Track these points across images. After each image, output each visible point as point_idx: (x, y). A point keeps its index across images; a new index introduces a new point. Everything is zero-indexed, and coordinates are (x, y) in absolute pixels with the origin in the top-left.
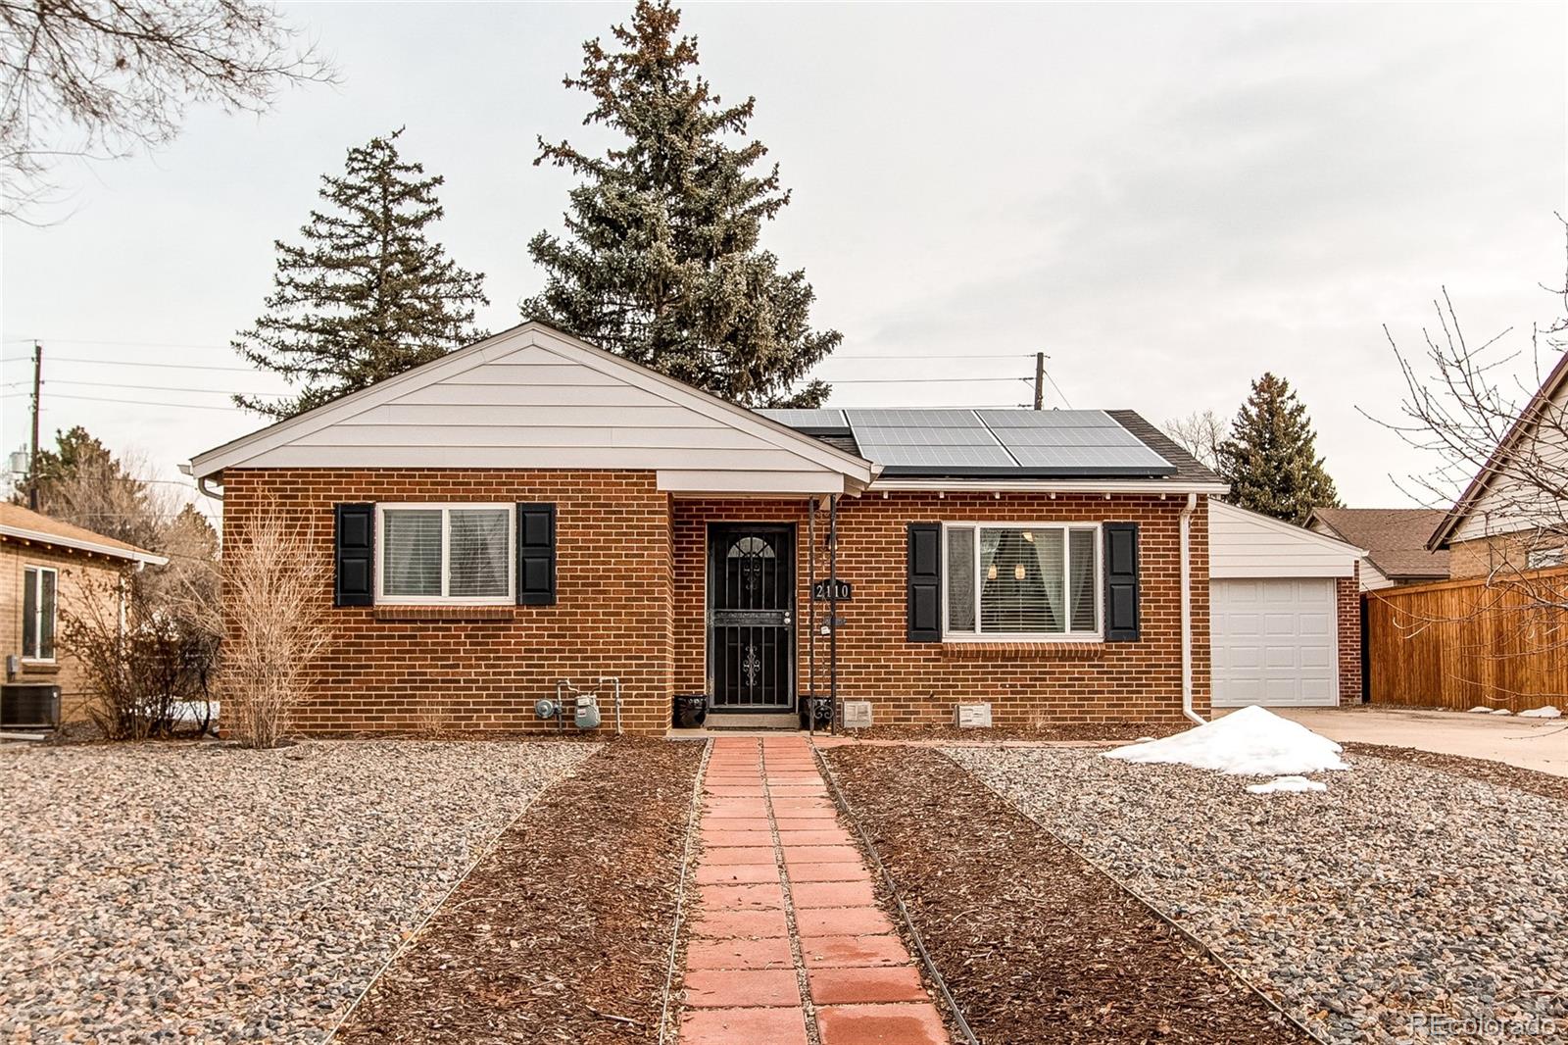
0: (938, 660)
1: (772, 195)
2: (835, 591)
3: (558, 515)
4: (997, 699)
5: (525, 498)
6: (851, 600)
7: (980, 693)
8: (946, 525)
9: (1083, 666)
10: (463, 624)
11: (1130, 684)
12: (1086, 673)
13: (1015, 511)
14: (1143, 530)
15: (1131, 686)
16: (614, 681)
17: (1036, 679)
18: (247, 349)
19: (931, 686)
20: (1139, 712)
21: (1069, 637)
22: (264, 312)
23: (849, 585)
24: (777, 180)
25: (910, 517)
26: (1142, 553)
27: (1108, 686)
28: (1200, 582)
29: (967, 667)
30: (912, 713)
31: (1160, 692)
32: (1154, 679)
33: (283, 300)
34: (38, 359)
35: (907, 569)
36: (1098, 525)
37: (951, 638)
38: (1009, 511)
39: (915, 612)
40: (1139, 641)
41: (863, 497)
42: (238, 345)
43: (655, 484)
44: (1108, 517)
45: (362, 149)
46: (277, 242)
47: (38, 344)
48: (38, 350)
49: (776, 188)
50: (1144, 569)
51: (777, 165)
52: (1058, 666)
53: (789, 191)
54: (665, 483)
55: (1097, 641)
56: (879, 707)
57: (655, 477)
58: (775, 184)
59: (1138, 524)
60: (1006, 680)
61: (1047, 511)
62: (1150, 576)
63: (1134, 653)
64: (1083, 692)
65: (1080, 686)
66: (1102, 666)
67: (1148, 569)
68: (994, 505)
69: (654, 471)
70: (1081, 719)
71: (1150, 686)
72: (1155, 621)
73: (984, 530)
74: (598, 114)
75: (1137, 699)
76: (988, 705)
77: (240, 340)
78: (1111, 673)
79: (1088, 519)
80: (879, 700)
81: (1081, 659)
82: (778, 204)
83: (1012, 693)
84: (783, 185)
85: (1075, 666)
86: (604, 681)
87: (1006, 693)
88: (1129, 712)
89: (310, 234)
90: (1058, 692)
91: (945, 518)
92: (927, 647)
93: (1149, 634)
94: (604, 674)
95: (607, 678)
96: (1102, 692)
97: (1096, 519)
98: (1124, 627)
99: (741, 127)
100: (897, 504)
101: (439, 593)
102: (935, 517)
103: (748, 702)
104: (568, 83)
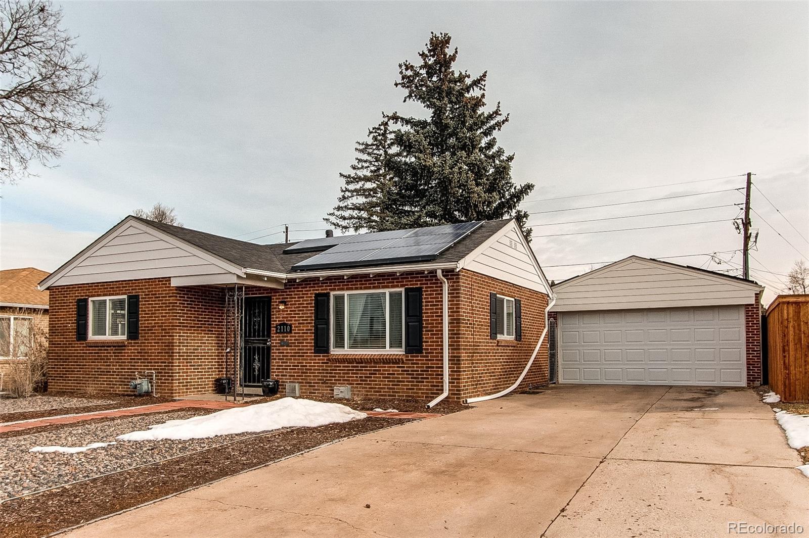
0: (328, 363)
1: (499, 118)
2: (285, 328)
3: (140, 300)
4: (353, 384)
5: (130, 293)
6: (291, 333)
7: (346, 380)
8: (332, 293)
9: (394, 367)
10: (112, 348)
11: (417, 378)
12: (396, 371)
13: (363, 284)
14: (425, 291)
15: (418, 378)
16: (153, 373)
17: (372, 374)
18: (330, 221)
19: (325, 376)
20: (422, 393)
21: (388, 351)
22: (337, 203)
23: (291, 326)
24: (500, 111)
25: (316, 290)
26: (424, 304)
27: (407, 378)
28: (455, 319)
29: (340, 367)
30: (316, 390)
31: (433, 382)
32: (430, 375)
33: (344, 198)
34: (287, 232)
35: (315, 317)
36: (403, 289)
37: (335, 351)
38: (360, 284)
39: (317, 339)
40: (422, 353)
41: (288, 282)
42: (327, 219)
43: (170, 284)
44: (407, 285)
45: (377, 127)
46: (340, 173)
47: (287, 226)
48: (287, 228)
49: (500, 115)
50: (425, 313)
51: (499, 103)
52: (382, 367)
53: (508, 115)
54: (174, 283)
55: (400, 353)
56: (302, 386)
57: (170, 280)
58: (500, 113)
59: (422, 288)
60: (358, 374)
61: (378, 283)
62: (428, 317)
63: (420, 360)
64: (394, 381)
65: (393, 378)
66: (404, 367)
67: (427, 313)
68: (344, 282)
69: (170, 277)
70: (393, 396)
71: (428, 378)
72: (431, 342)
73: (349, 295)
74: (410, 96)
75: (421, 386)
76: (349, 386)
77: (327, 217)
78: (408, 371)
79: (397, 286)
80: (303, 383)
81: (393, 363)
82: (503, 122)
83: (361, 381)
84: (504, 113)
85: (390, 367)
86: (147, 373)
87: (358, 381)
88: (417, 393)
89: (354, 168)
90: (382, 381)
91: (331, 290)
92: (323, 356)
93: (428, 349)
94: (148, 369)
95: (149, 371)
96: (404, 382)
97: (402, 286)
98: (414, 345)
99: (483, 87)
100: (311, 284)
101: (105, 335)
102: (326, 289)
103: (255, 383)
104: (396, 85)
